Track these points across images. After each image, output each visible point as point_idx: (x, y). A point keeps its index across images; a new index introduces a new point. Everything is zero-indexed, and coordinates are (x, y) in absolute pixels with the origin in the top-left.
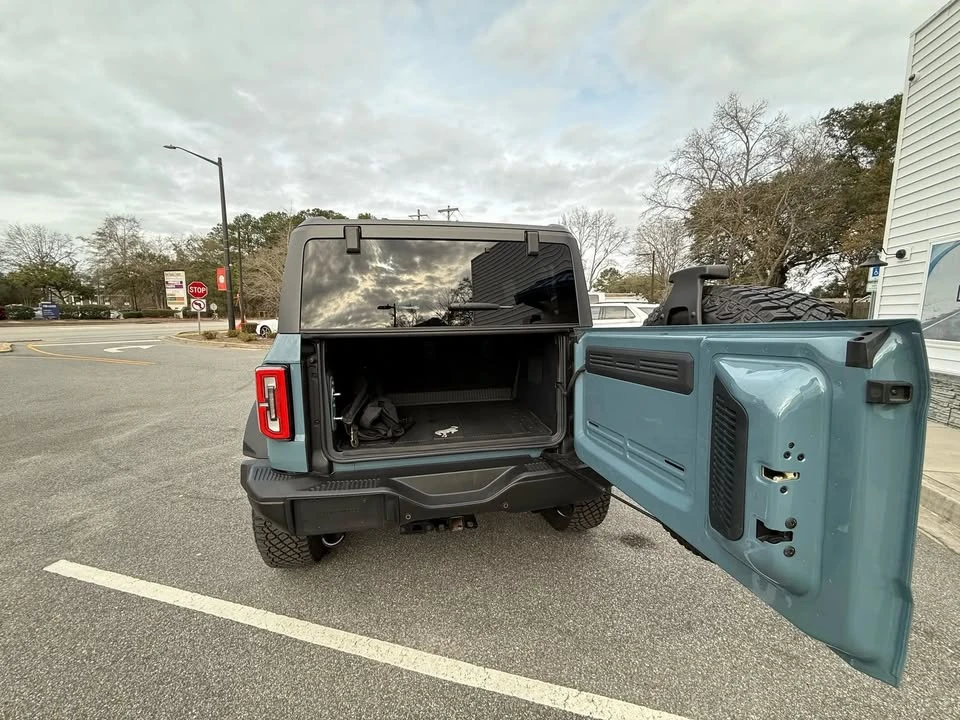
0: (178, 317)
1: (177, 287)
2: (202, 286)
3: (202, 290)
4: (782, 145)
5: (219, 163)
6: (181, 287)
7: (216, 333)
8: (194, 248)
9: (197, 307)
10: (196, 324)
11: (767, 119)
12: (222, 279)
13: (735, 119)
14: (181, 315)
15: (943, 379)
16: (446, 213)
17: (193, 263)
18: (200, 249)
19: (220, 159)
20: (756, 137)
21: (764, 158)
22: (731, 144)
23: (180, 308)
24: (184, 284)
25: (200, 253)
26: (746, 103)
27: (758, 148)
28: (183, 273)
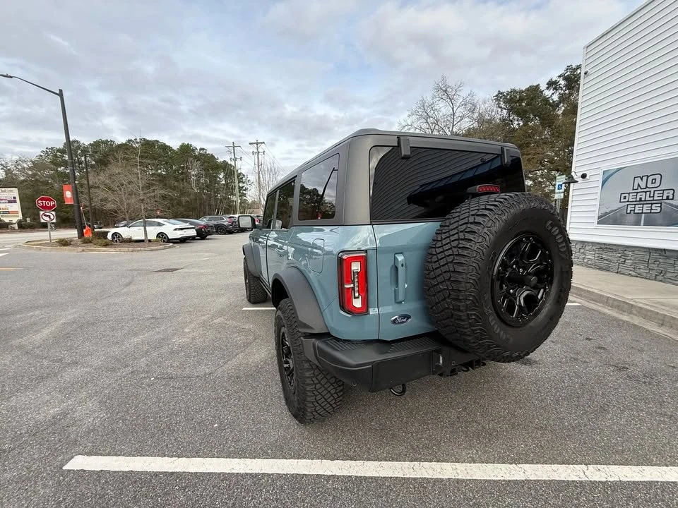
0: (14, 229)
1: (10, 202)
2: (50, 200)
3: (51, 204)
4: (472, 111)
5: (61, 94)
6: (15, 202)
7: (71, 241)
8: (24, 168)
9: (47, 219)
10: (47, 233)
11: (464, 93)
12: (68, 194)
13: (445, 92)
14: (16, 226)
15: (614, 247)
16: (255, 145)
17: (23, 181)
18: (30, 169)
19: (61, 91)
20: (458, 105)
21: (462, 118)
22: (444, 109)
23: (15, 220)
24: (18, 199)
25: (30, 173)
26: (451, 82)
27: (460, 112)
28: (16, 190)
